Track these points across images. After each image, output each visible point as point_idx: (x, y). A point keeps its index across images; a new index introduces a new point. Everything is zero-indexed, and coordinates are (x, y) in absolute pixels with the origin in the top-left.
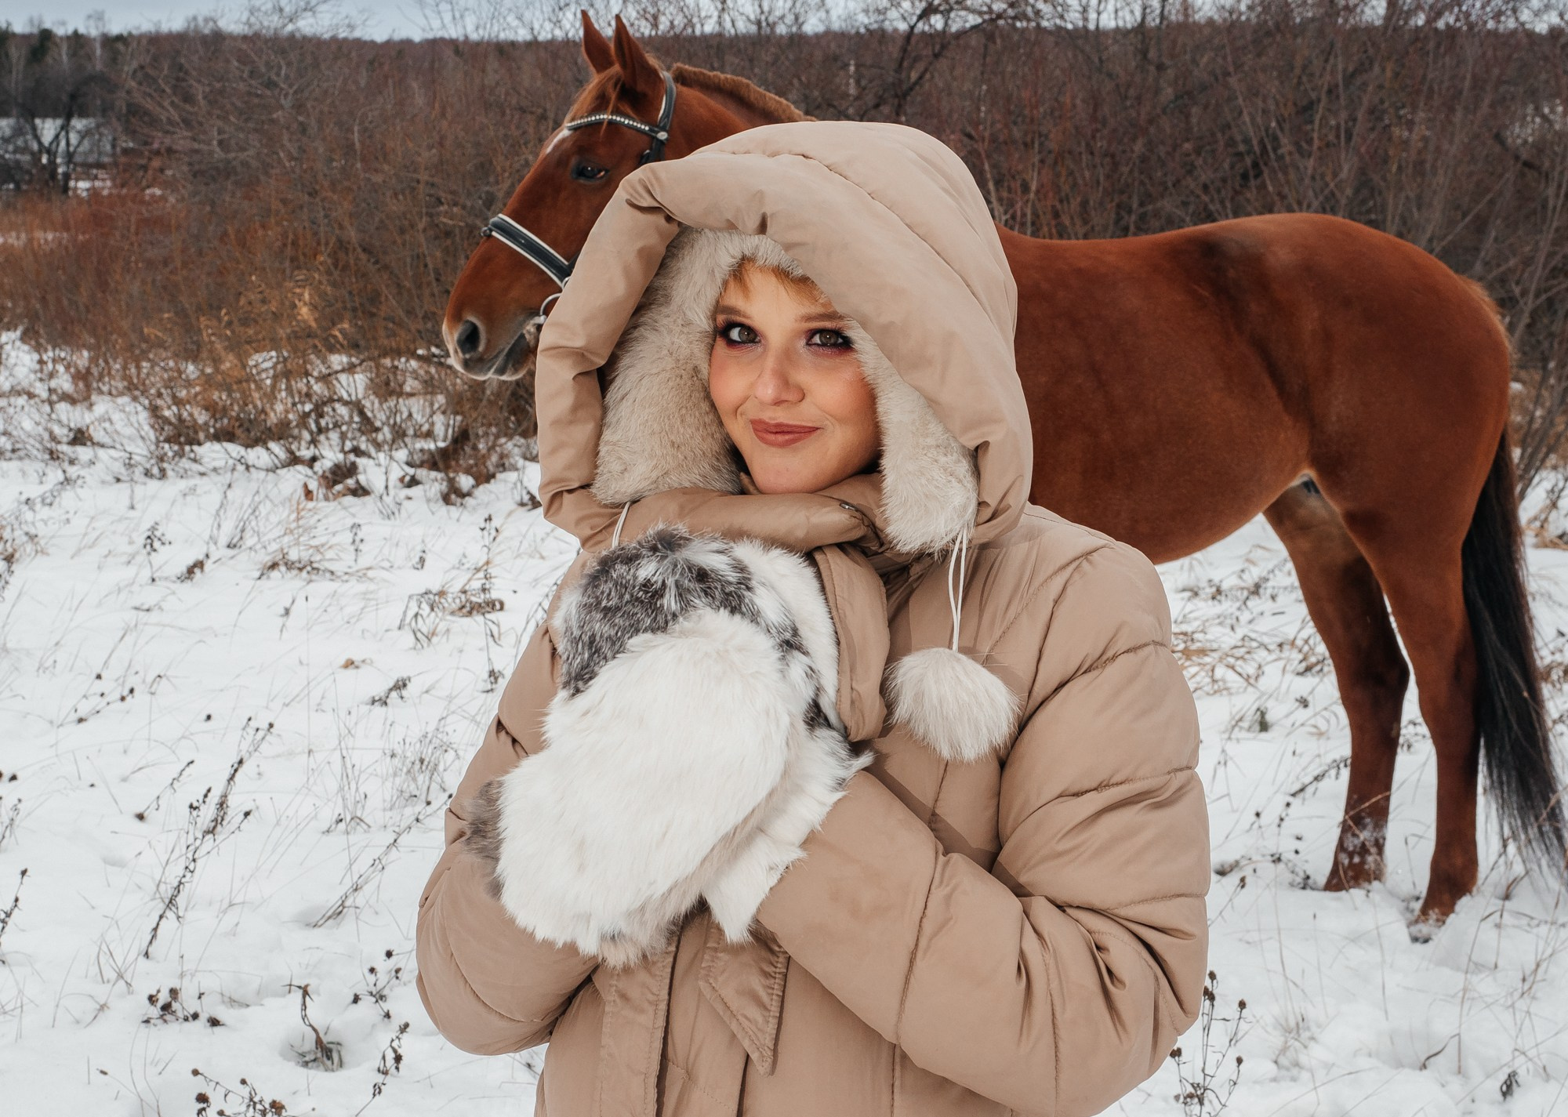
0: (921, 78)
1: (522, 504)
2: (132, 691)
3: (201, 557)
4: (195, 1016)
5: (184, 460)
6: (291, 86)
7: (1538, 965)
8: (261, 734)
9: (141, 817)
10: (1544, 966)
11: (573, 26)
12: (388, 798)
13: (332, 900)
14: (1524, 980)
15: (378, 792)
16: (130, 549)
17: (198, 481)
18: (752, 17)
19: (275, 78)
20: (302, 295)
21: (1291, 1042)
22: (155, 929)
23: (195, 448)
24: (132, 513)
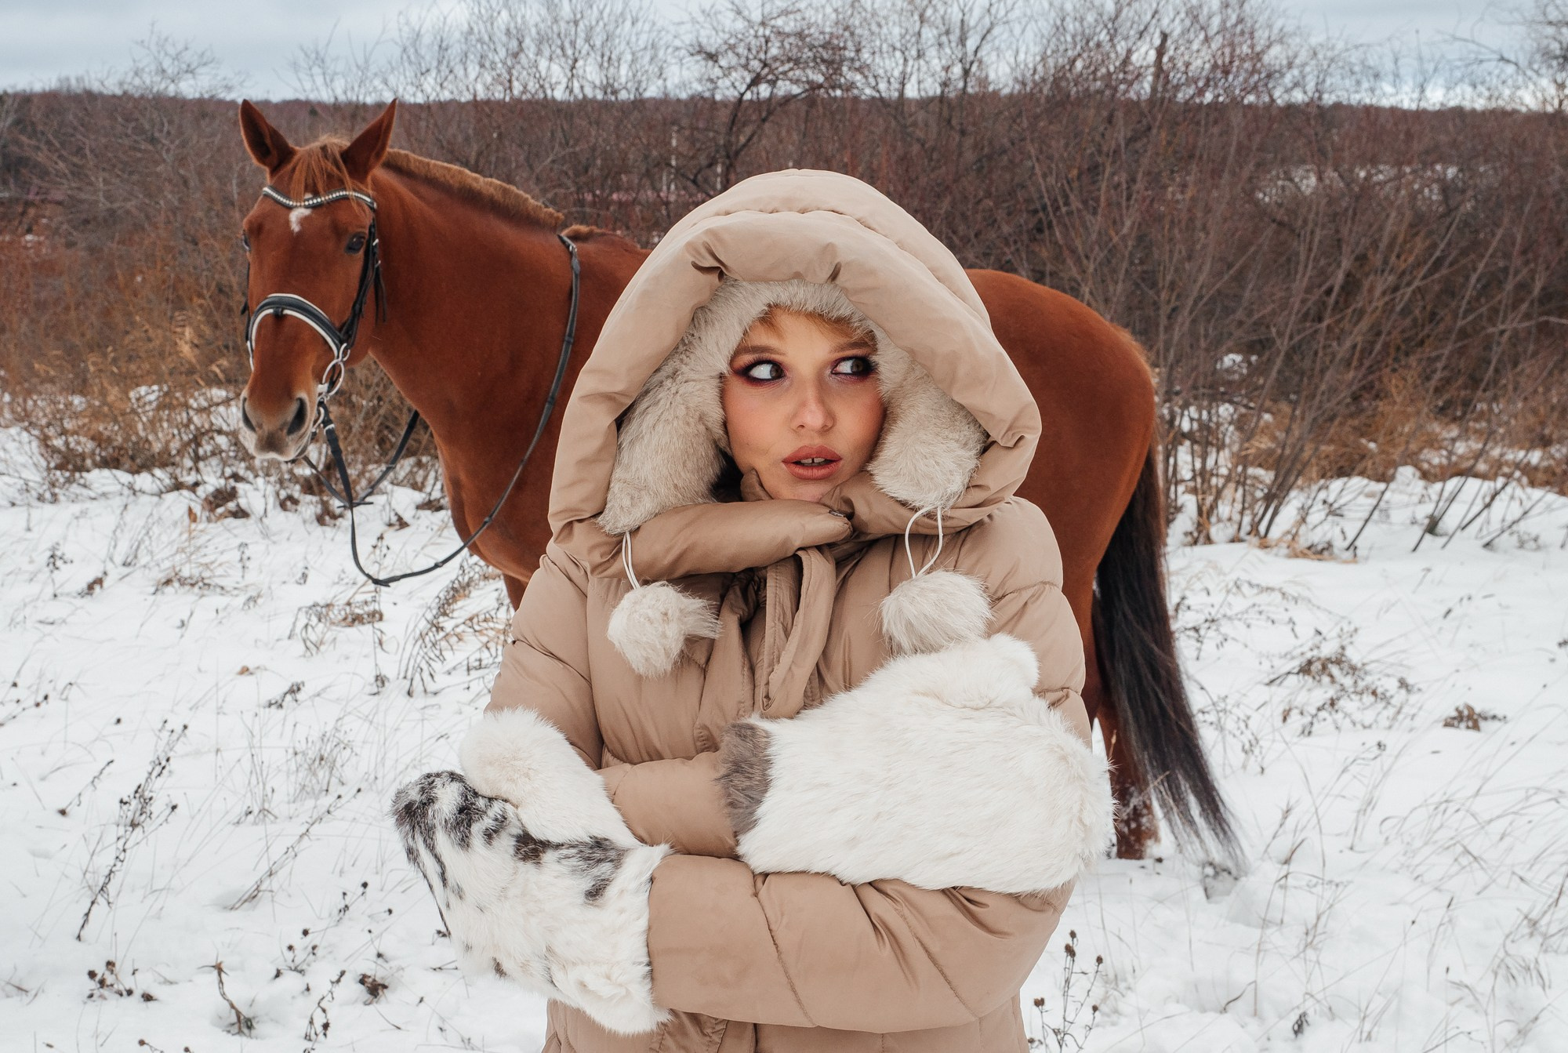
0: (749, 140)
1: (390, 525)
2: (46, 698)
3: (100, 575)
4: (130, 992)
5: (75, 485)
6: (172, 142)
7: (1318, 918)
8: (175, 736)
9: (63, 812)
10: (1323, 919)
11: (433, 89)
12: (292, 791)
13: (249, 884)
14: (1307, 934)
15: (283, 786)
16: (31, 568)
17: (89, 504)
18: (598, 83)
19: (157, 135)
20: (183, 334)
21: (1112, 992)
22: (87, 915)
23: (85, 474)
24: (29, 535)
